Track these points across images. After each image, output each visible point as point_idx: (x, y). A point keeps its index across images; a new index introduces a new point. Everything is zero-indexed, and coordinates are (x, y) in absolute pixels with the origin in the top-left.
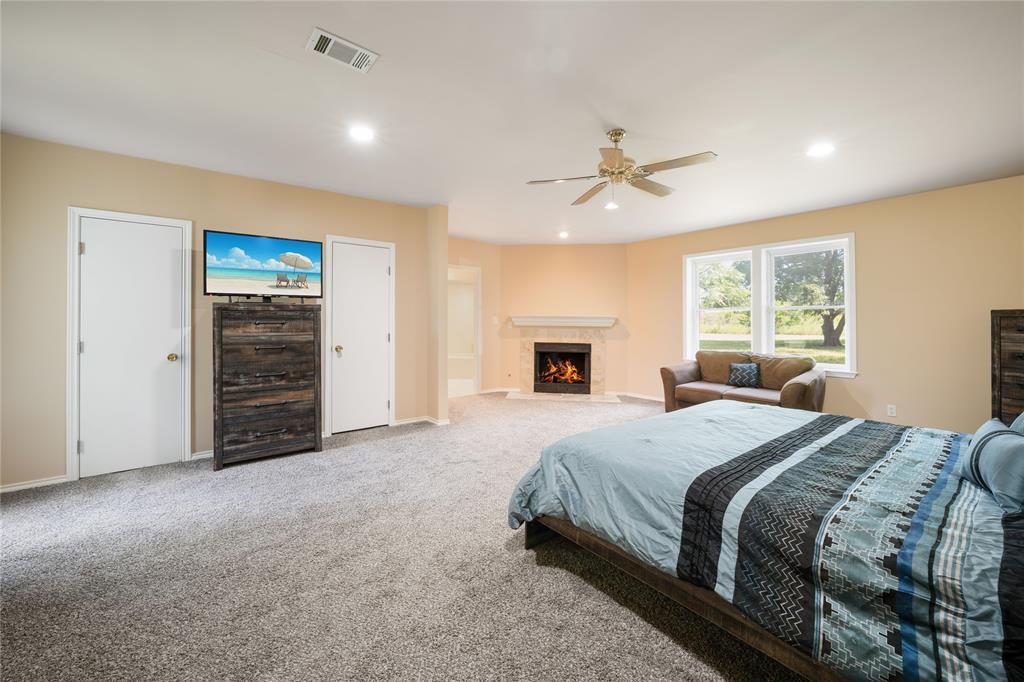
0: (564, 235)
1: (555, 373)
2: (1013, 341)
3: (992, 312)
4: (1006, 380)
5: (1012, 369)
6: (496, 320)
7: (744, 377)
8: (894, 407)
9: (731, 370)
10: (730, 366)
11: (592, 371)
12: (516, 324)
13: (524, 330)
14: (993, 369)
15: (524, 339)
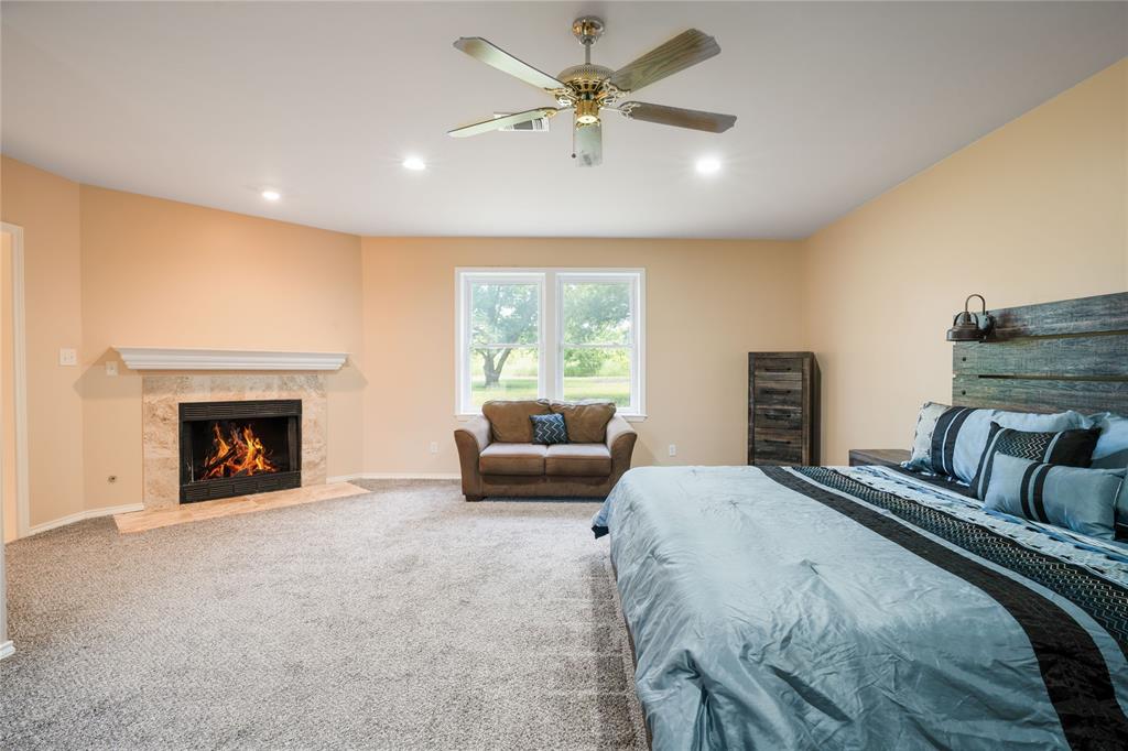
0: (271, 196)
1: (225, 459)
2: (763, 378)
3: (750, 353)
4: (758, 412)
5: (761, 402)
6: (69, 358)
7: (553, 432)
8: (673, 446)
9: (534, 424)
10: (531, 419)
11: (304, 446)
12: (131, 365)
13: (152, 379)
14: (749, 403)
15: (151, 399)
